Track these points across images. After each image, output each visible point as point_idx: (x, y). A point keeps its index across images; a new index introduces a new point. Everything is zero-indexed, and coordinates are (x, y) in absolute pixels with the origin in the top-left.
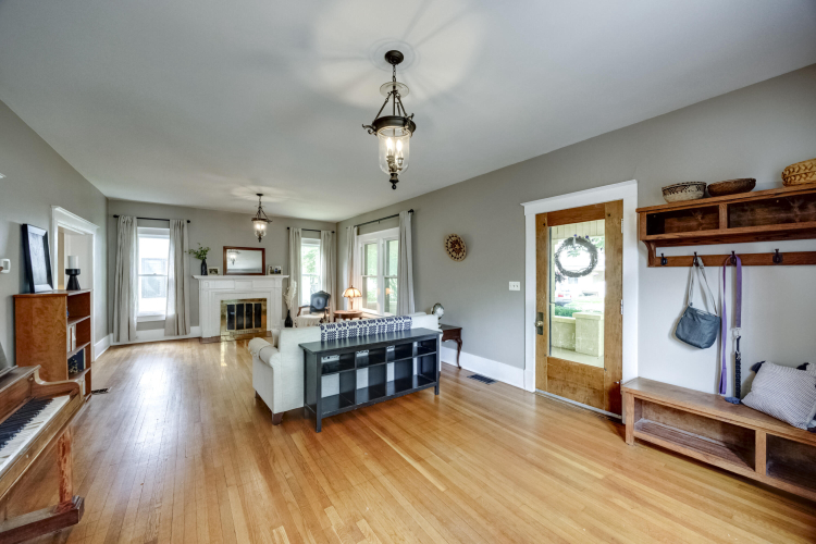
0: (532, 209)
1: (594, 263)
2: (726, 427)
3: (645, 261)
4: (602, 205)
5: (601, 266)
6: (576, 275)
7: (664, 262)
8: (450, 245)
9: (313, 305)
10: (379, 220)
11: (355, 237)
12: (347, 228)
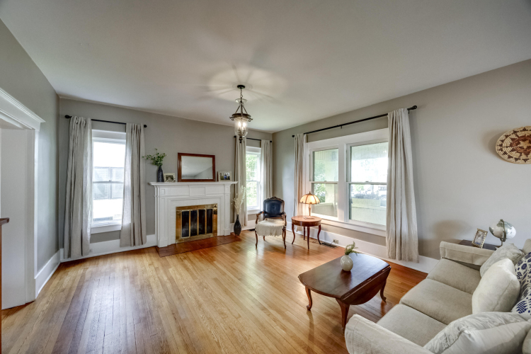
8: (508, 142)
9: (266, 211)
10: (341, 125)
11: (305, 144)
12: (293, 136)
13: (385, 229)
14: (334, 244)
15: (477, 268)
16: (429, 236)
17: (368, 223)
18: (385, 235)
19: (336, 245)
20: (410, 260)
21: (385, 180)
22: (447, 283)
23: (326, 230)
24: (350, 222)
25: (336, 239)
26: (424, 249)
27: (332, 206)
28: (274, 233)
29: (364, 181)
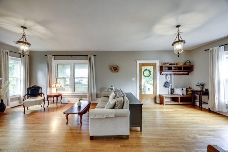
0: (139, 62)
1: (150, 74)
2: (171, 98)
3: (160, 74)
4: (153, 64)
5: (152, 75)
6: (147, 77)
7: (163, 75)
8: (113, 68)
9: (29, 93)
10: (71, 56)
11: (53, 60)
12: (46, 56)
13: (87, 93)
14: (68, 102)
15: (108, 97)
16: (99, 92)
17: (81, 92)
18: (87, 95)
19: (69, 102)
20: (94, 100)
21: (87, 77)
22: (104, 101)
23: (64, 97)
24: (75, 92)
25: (69, 100)
26: (97, 96)
27: (63, 88)
28: (38, 103)
29: (80, 77)
